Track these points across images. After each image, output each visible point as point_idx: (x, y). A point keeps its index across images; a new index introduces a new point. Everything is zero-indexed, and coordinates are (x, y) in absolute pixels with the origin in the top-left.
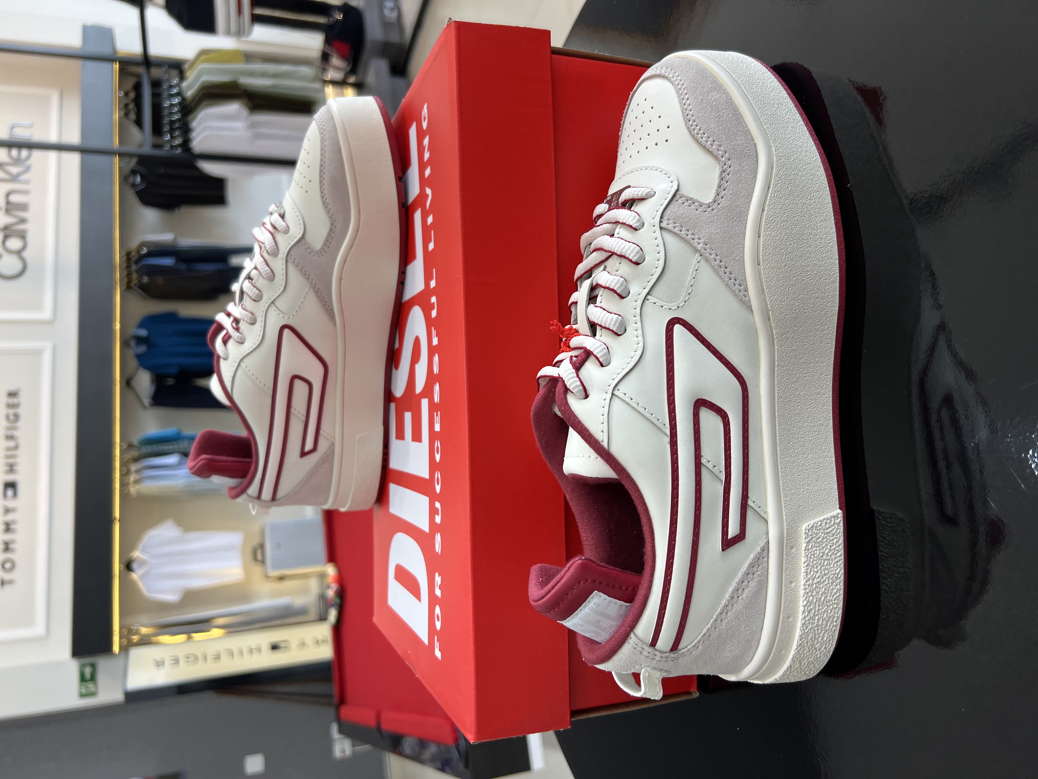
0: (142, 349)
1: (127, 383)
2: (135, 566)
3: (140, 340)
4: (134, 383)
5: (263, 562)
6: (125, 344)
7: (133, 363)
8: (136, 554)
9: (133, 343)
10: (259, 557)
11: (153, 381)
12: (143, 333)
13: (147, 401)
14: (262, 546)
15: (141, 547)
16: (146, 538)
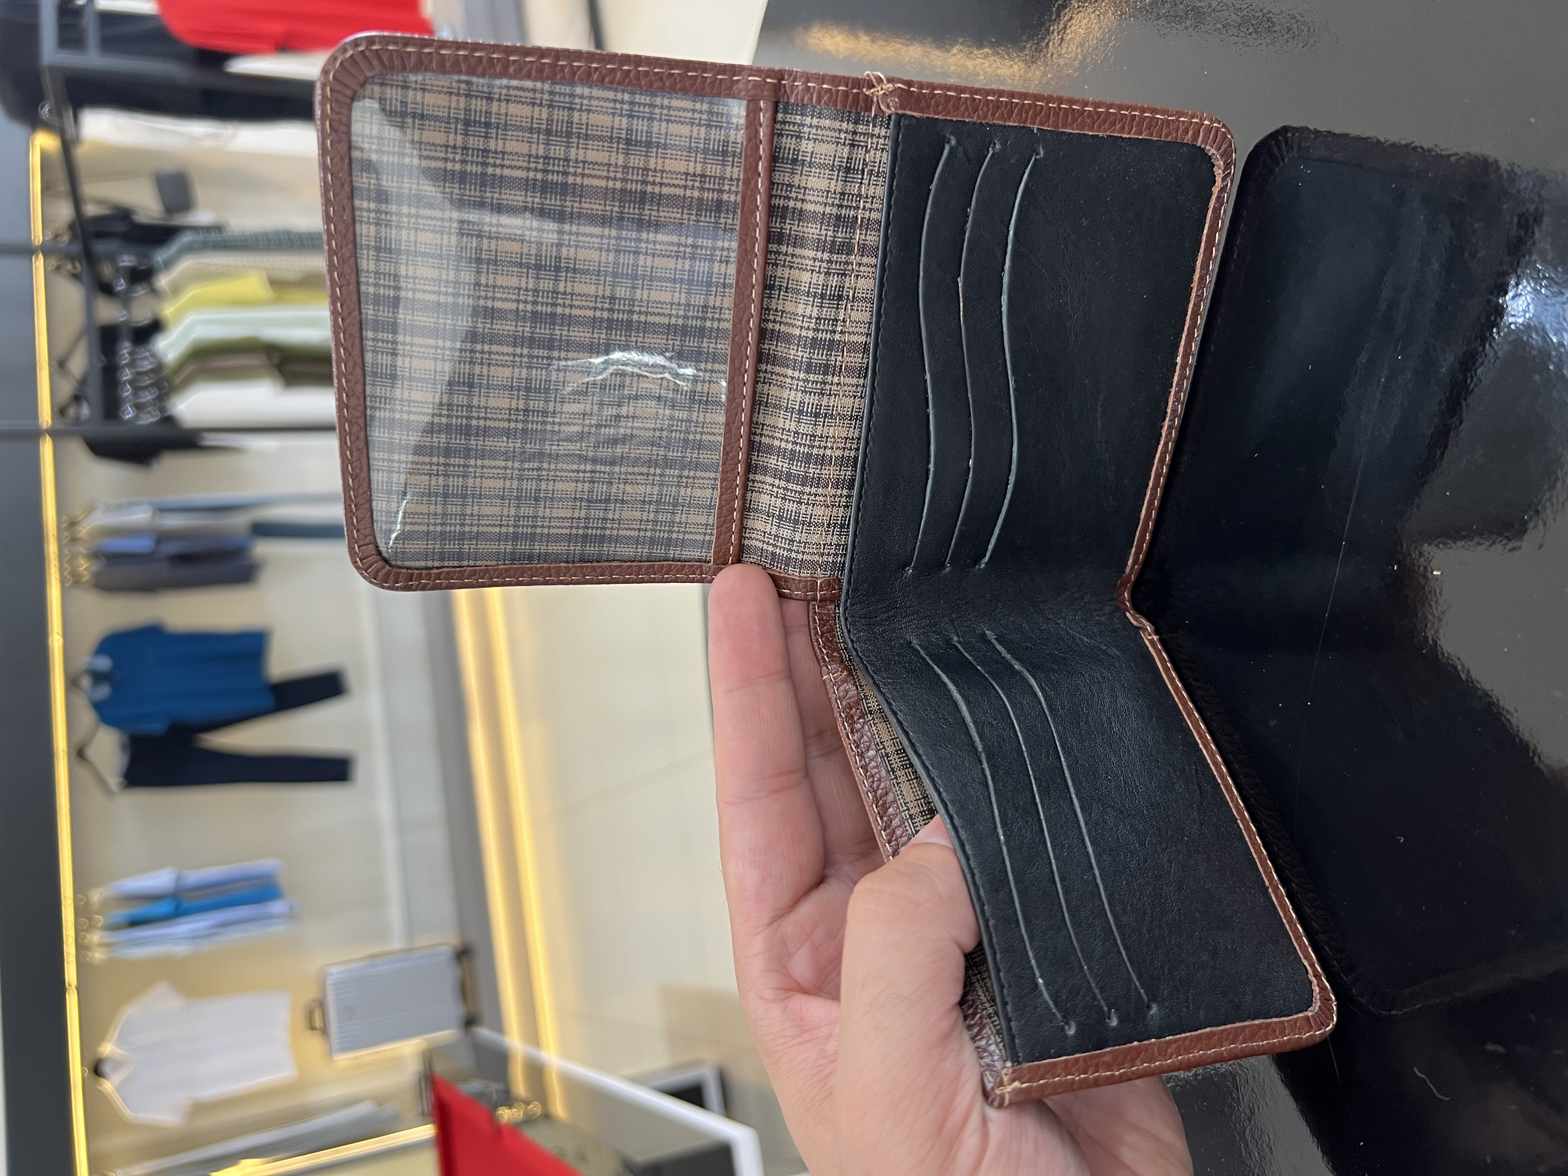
0: (104, 691)
1: (79, 754)
2: (106, 1068)
3: (98, 677)
4: (92, 753)
5: (325, 1032)
6: (72, 683)
7: (88, 717)
8: (107, 1049)
9: (86, 682)
10: (318, 1023)
11: (123, 748)
12: (104, 663)
13: (114, 780)
14: (321, 1004)
15: (117, 1034)
16: (124, 1017)
